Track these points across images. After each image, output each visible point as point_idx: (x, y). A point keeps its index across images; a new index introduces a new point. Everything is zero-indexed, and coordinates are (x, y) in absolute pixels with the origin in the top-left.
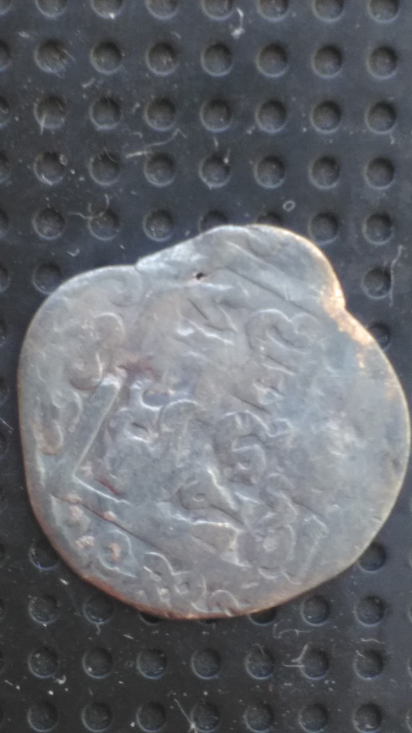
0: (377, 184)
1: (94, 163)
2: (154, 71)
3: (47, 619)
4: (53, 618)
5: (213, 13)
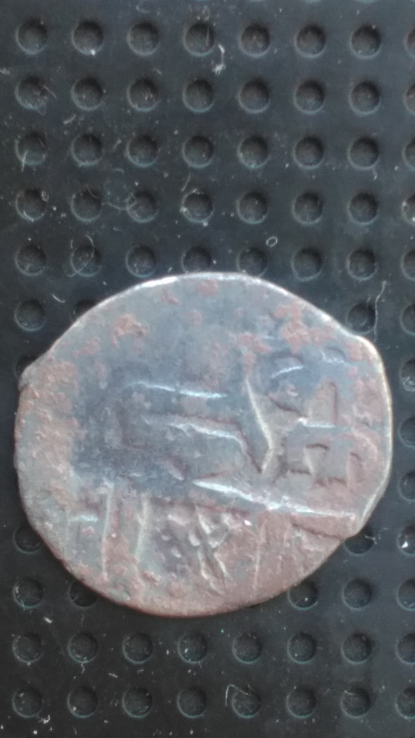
0: (360, 220)
1: (75, 199)
2: (136, 107)
3: (31, 658)
4: (37, 657)
5: (195, 49)
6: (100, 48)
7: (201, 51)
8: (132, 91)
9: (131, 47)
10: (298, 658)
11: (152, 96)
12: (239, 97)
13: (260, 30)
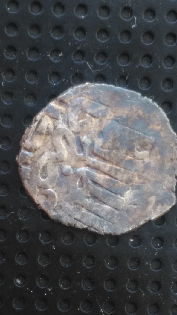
1: (72, 77)
2: (99, 40)
3: (45, 264)
4: (47, 263)
5: (124, 18)
6: (86, 16)
7: (127, 19)
8: (98, 34)
9: (99, 16)
10: (154, 269)
11: (106, 36)
12: (141, 38)
13: (151, 11)
